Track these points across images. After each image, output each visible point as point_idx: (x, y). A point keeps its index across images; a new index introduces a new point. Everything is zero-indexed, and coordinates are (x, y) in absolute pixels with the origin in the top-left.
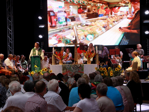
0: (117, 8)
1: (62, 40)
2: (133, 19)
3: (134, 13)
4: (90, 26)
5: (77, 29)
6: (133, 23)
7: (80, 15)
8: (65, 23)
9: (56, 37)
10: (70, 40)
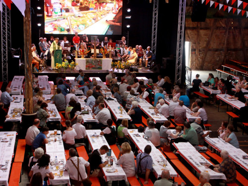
0: (105, 4)
1: (57, 28)
2: (117, 14)
3: (118, 9)
4: (82, 17)
5: (70, 20)
6: (117, 17)
7: (73, 8)
8: (60, 14)
9: (52, 26)
10: (64, 29)
